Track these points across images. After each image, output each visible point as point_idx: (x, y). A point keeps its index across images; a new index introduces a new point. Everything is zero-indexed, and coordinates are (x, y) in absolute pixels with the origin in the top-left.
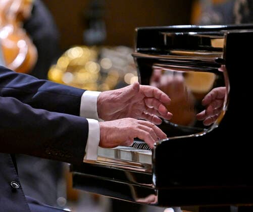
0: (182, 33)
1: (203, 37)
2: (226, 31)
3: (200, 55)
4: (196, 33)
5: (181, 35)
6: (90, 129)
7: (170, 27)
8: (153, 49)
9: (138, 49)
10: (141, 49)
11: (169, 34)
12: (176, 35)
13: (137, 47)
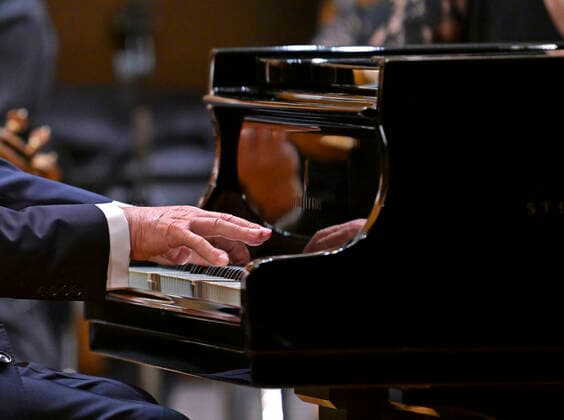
0: (300, 61)
1: (338, 69)
2: (383, 57)
3: (334, 101)
4: (325, 60)
5: (298, 63)
7: (277, 48)
8: (243, 88)
9: (217, 89)
10: (222, 89)
11: (275, 62)
12: (288, 64)
13: (214, 86)
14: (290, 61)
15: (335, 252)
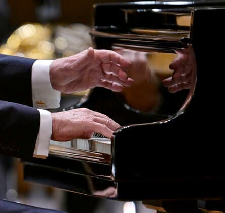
0: (145, 10)
1: (168, 15)
2: (193, 8)
3: (165, 34)
4: (160, 10)
5: (144, 12)
6: (42, 121)
7: (132, 3)
8: (112, 27)
9: (96, 27)
10: (100, 27)
11: (131, 11)
12: (138, 12)
13: (95, 25)
14: (139, 10)
15: (166, 122)
